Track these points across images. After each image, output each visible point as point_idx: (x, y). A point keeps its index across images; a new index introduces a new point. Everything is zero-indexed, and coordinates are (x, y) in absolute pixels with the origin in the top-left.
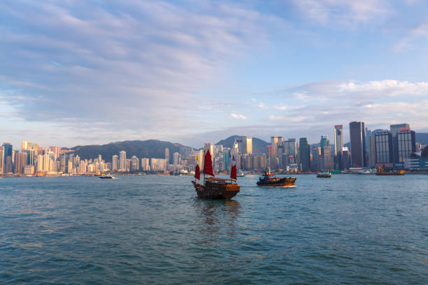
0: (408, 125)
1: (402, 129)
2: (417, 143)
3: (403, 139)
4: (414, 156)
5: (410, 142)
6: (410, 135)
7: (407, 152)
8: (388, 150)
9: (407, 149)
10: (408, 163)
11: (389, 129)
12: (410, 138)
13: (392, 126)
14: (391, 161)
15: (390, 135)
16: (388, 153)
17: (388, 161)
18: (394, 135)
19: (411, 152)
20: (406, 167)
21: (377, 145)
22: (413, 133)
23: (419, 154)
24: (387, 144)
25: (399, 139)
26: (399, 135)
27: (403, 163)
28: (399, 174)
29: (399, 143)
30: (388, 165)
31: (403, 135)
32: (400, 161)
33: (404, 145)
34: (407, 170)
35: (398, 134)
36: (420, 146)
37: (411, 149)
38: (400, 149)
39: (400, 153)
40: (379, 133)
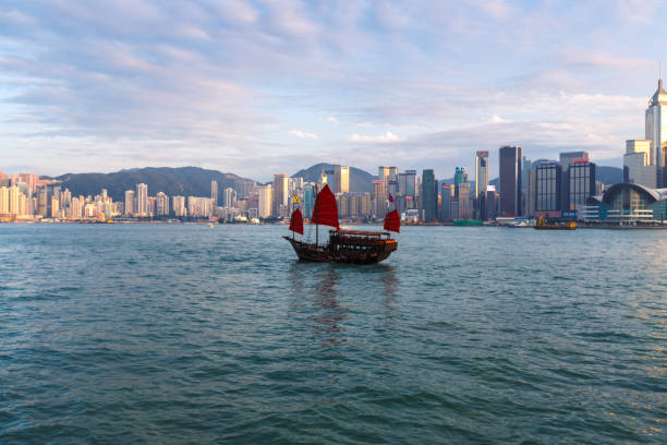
0: (587, 154)
1: (577, 159)
2: (597, 182)
3: (577, 175)
4: (591, 201)
5: (588, 180)
6: (588, 169)
7: (582, 195)
8: (554, 191)
9: (582, 191)
10: (583, 211)
11: (558, 160)
12: (588, 174)
13: (562, 155)
14: (558, 209)
15: (558, 168)
16: (554, 196)
17: (554, 208)
18: (565, 169)
19: (587, 196)
20: (579, 217)
21: (539, 182)
22: (592, 166)
23: (600, 198)
24: (554, 181)
25: (572, 175)
26: (572, 170)
27: (575, 211)
28: (570, 229)
29: (572, 181)
30: (553, 215)
31: (577, 169)
32: (572, 208)
33: (579, 186)
34: (581, 221)
35: (570, 167)
36: (602, 187)
37: (588, 190)
38: (572, 190)
39: (572, 196)
40: (542, 165)
